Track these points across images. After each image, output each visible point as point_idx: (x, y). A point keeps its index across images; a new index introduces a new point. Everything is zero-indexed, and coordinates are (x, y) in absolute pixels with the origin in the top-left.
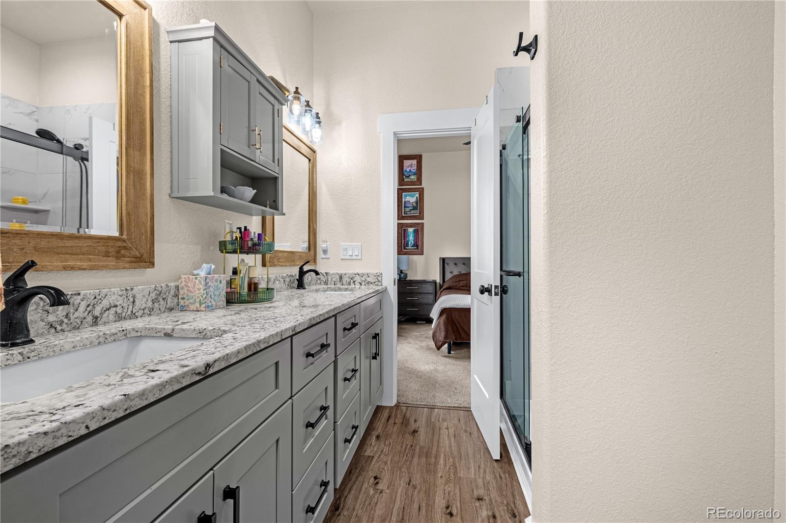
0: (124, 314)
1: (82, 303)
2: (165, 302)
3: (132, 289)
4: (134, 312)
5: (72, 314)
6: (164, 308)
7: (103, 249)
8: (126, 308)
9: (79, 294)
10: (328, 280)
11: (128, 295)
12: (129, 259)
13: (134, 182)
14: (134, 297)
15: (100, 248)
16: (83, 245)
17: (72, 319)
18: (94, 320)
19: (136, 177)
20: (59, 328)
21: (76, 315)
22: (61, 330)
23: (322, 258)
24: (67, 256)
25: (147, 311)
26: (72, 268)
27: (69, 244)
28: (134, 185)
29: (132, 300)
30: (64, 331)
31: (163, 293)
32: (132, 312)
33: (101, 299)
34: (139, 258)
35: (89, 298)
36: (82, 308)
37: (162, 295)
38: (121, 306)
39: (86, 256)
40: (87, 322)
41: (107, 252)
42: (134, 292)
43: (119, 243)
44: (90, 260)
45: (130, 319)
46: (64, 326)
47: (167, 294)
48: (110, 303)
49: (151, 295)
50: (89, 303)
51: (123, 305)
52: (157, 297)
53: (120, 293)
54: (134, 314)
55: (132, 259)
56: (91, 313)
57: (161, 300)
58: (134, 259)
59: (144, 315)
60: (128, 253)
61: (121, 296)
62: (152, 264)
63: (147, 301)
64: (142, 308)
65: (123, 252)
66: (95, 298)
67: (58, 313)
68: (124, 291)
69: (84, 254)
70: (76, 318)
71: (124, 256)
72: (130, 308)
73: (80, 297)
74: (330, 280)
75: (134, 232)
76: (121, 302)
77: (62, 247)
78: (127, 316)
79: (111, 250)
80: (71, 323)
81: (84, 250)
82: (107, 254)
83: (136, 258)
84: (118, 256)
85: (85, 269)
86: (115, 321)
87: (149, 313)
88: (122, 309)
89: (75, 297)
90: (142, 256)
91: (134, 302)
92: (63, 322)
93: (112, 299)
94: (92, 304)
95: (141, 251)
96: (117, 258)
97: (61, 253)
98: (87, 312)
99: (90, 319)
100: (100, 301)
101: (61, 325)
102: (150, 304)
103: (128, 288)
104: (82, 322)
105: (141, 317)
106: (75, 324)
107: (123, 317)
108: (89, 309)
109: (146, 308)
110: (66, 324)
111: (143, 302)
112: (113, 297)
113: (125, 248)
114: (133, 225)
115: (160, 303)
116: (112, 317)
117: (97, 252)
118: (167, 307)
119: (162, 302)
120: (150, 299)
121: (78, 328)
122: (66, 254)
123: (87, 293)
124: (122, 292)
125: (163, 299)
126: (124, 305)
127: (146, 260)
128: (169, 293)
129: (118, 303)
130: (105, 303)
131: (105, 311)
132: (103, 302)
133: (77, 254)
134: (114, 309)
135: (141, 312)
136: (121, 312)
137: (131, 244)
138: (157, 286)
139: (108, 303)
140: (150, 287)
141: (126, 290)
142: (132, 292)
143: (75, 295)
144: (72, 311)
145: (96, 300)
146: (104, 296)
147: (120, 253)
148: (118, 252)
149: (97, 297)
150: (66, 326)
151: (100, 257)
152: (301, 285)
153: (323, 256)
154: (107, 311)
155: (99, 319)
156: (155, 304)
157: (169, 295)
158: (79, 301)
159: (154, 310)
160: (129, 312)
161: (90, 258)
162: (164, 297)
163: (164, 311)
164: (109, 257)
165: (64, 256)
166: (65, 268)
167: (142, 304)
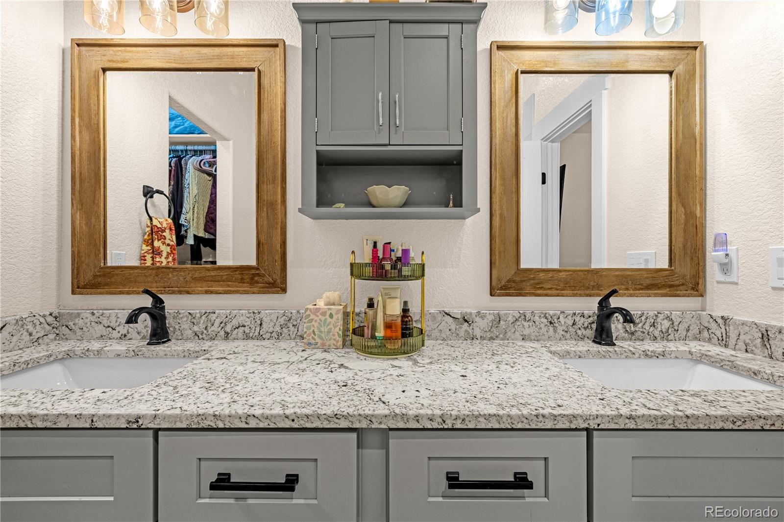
0: (251, 335)
1: (216, 320)
2: (296, 329)
3: (259, 313)
4: (261, 334)
5: (209, 328)
6: (294, 335)
7: (239, 277)
8: (254, 329)
9: (214, 313)
10: (728, 336)
11: (255, 318)
12: (262, 285)
13: (267, 214)
14: (261, 320)
15: (236, 276)
16: (223, 274)
17: (209, 331)
18: (226, 335)
19: (269, 209)
20: (201, 337)
21: (213, 328)
22: (202, 338)
23: (718, 282)
24: (212, 283)
25: (274, 334)
26: (211, 292)
27: (213, 274)
28: (268, 217)
29: (259, 322)
30: (204, 340)
31: (294, 319)
32: (259, 333)
33: (231, 318)
34: (272, 284)
35: (222, 317)
36: (217, 324)
37: (291, 321)
38: (249, 327)
39: (226, 283)
40: (220, 336)
41: (242, 279)
42: (261, 315)
43: (253, 271)
44: (229, 286)
45: (258, 339)
46: (204, 336)
47: (298, 321)
48: (239, 323)
49: (279, 320)
50: (222, 321)
51: (250, 326)
52: (286, 322)
53: (248, 315)
54: (261, 336)
55: (265, 285)
56: (223, 329)
57: (291, 326)
58: (267, 285)
59: (271, 338)
60: (261, 280)
61: (248, 318)
62: (284, 290)
63: (275, 325)
64: (270, 331)
65: (256, 278)
66: (227, 317)
67: (200, 325)
68: (252, 314)
69: (223, 281)
70: (213, 331)
71: (257, 282)
72: (258, 329)
73: (215, 316)
74: (733, 336)
75: (268, 260)
76: (248, 323)
77: (209, 276)
78: (254, 336)
79: (246, 277)
80: (209, 335)
81: (224, 278)
82: (242, 281)
83: (269, 283)
84: (252, 282)
85: (220, 293)
86: (244, 339)
87: (277, 337)
88: (249, 329)
89: (212, 315)
90: (275, 281)
91: (261, 324)
92: (203, 332)
93: (241, 320)
94: (224, 322)
95: (274, 277)
96: (251, 284)
97: (208, 281)
98: (220, 328)
99: (222, 333)
100: (230, 320)
101: (202, 334)
102: (278, 329)
103: (255, 311)
104: (216, 335)
105: (268, 339)
106: (211, 335)
107: (251, 336)
108: (222, 325)
109: (273, 332)
110: (206, 334)
111: (270, 326)
112: (242, 318)
113: (258, 275)
114: (266, 253)
115: (289, 329)
116: (240, 335)
117: (234, 279)
118: (299, 334)
119: (292, 328)
120: (278, 324)
121: (214, 339)
122: (212, 281)
123: (220, 312)
124: (250, 315)
125: (293, 325)
126: (252, 326)
127: (278, 285)
128: (301, 320)
129: (246, 324)
130: (235, 322)
131: (235, 329)
132: (233, 322)
133: (218, 281)
134: (243, 328)
135: (268, 335)
136: (248, 332)
137: (265, 271)
138: (286, 311)
139: (237, 323)
140: (278, 312)
141: (254, 312)
142: (259, 315)
143: (212, 313)
144: (209, 325)
145: (228, 319)
146: (234, 316)
147: (254, 279)
148: (252, 279)
149: (228, 317)
150: (205, 336)
151: (237, 283)
152: (603, 336)
153: (720, 277)
154: (237, 329)
155: (230, 335)
156: (284, 329)
157: (301, 322)
158: (214, 318)
159: (283, 335)
160: (257, 334)
161: (229, 284)
162: (295, 323)
163: (295, 339)
164: (244, 283)
165: (210, 283)
166: (207, 292)
167: (269, 328)
